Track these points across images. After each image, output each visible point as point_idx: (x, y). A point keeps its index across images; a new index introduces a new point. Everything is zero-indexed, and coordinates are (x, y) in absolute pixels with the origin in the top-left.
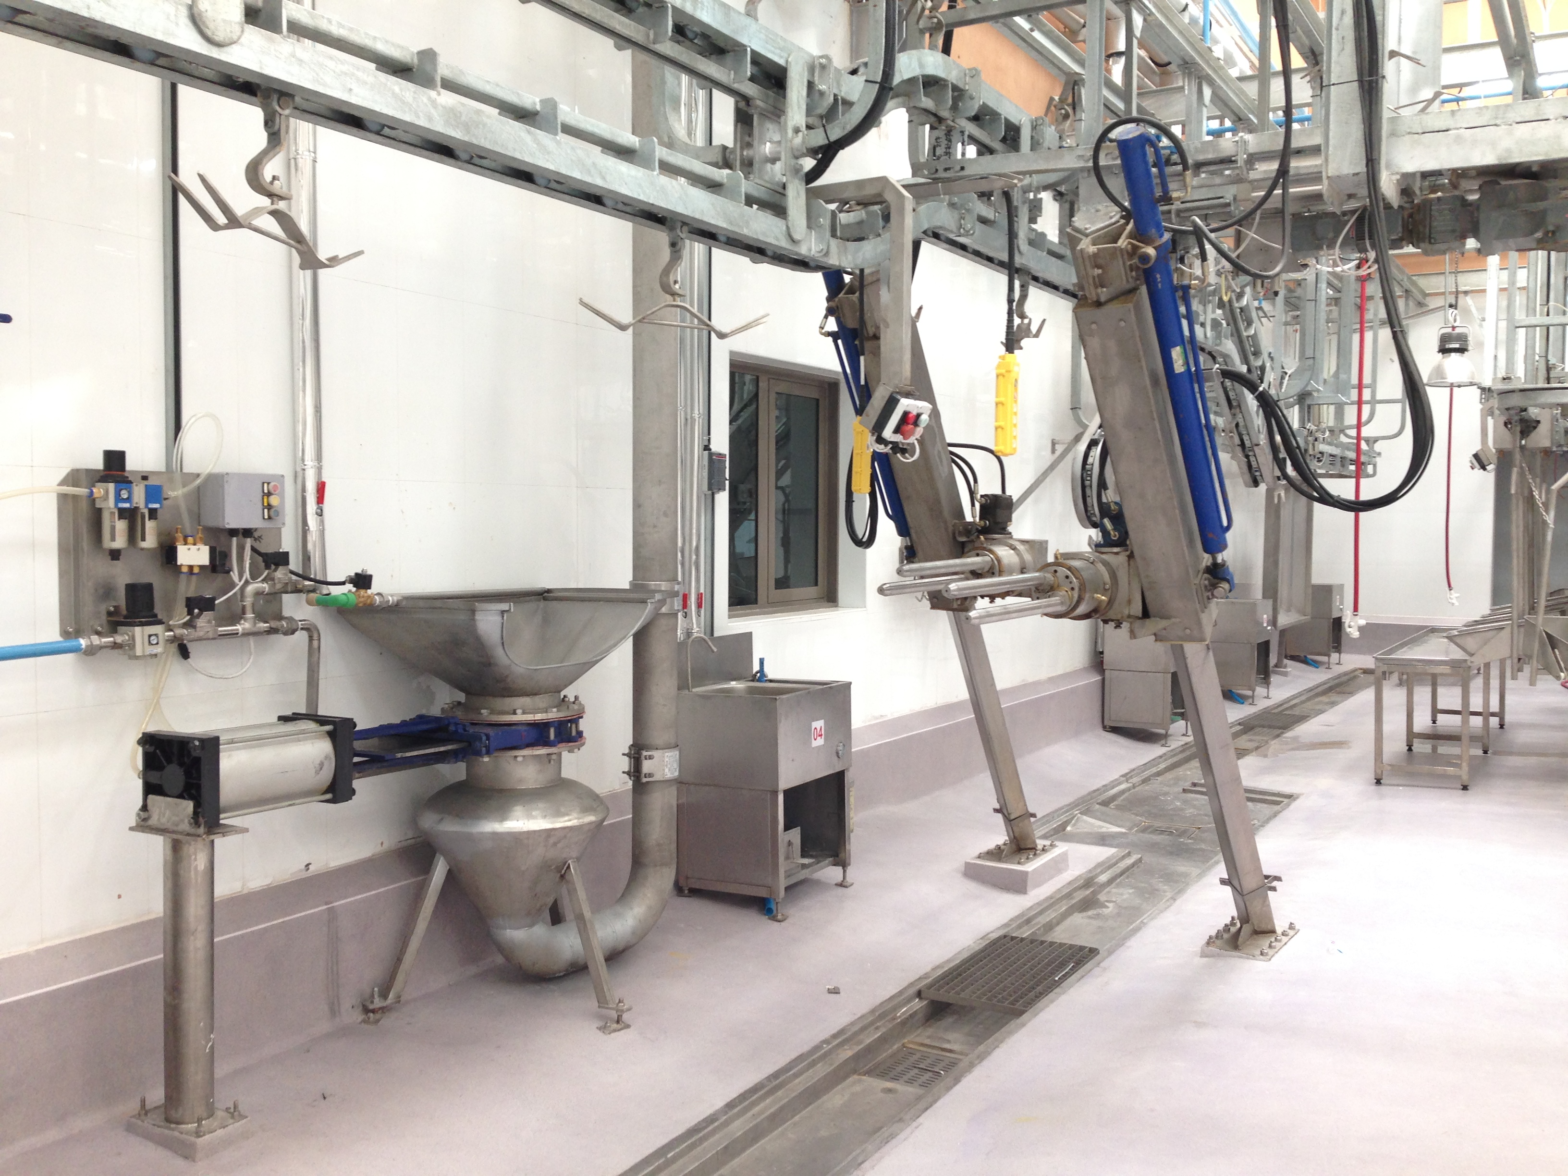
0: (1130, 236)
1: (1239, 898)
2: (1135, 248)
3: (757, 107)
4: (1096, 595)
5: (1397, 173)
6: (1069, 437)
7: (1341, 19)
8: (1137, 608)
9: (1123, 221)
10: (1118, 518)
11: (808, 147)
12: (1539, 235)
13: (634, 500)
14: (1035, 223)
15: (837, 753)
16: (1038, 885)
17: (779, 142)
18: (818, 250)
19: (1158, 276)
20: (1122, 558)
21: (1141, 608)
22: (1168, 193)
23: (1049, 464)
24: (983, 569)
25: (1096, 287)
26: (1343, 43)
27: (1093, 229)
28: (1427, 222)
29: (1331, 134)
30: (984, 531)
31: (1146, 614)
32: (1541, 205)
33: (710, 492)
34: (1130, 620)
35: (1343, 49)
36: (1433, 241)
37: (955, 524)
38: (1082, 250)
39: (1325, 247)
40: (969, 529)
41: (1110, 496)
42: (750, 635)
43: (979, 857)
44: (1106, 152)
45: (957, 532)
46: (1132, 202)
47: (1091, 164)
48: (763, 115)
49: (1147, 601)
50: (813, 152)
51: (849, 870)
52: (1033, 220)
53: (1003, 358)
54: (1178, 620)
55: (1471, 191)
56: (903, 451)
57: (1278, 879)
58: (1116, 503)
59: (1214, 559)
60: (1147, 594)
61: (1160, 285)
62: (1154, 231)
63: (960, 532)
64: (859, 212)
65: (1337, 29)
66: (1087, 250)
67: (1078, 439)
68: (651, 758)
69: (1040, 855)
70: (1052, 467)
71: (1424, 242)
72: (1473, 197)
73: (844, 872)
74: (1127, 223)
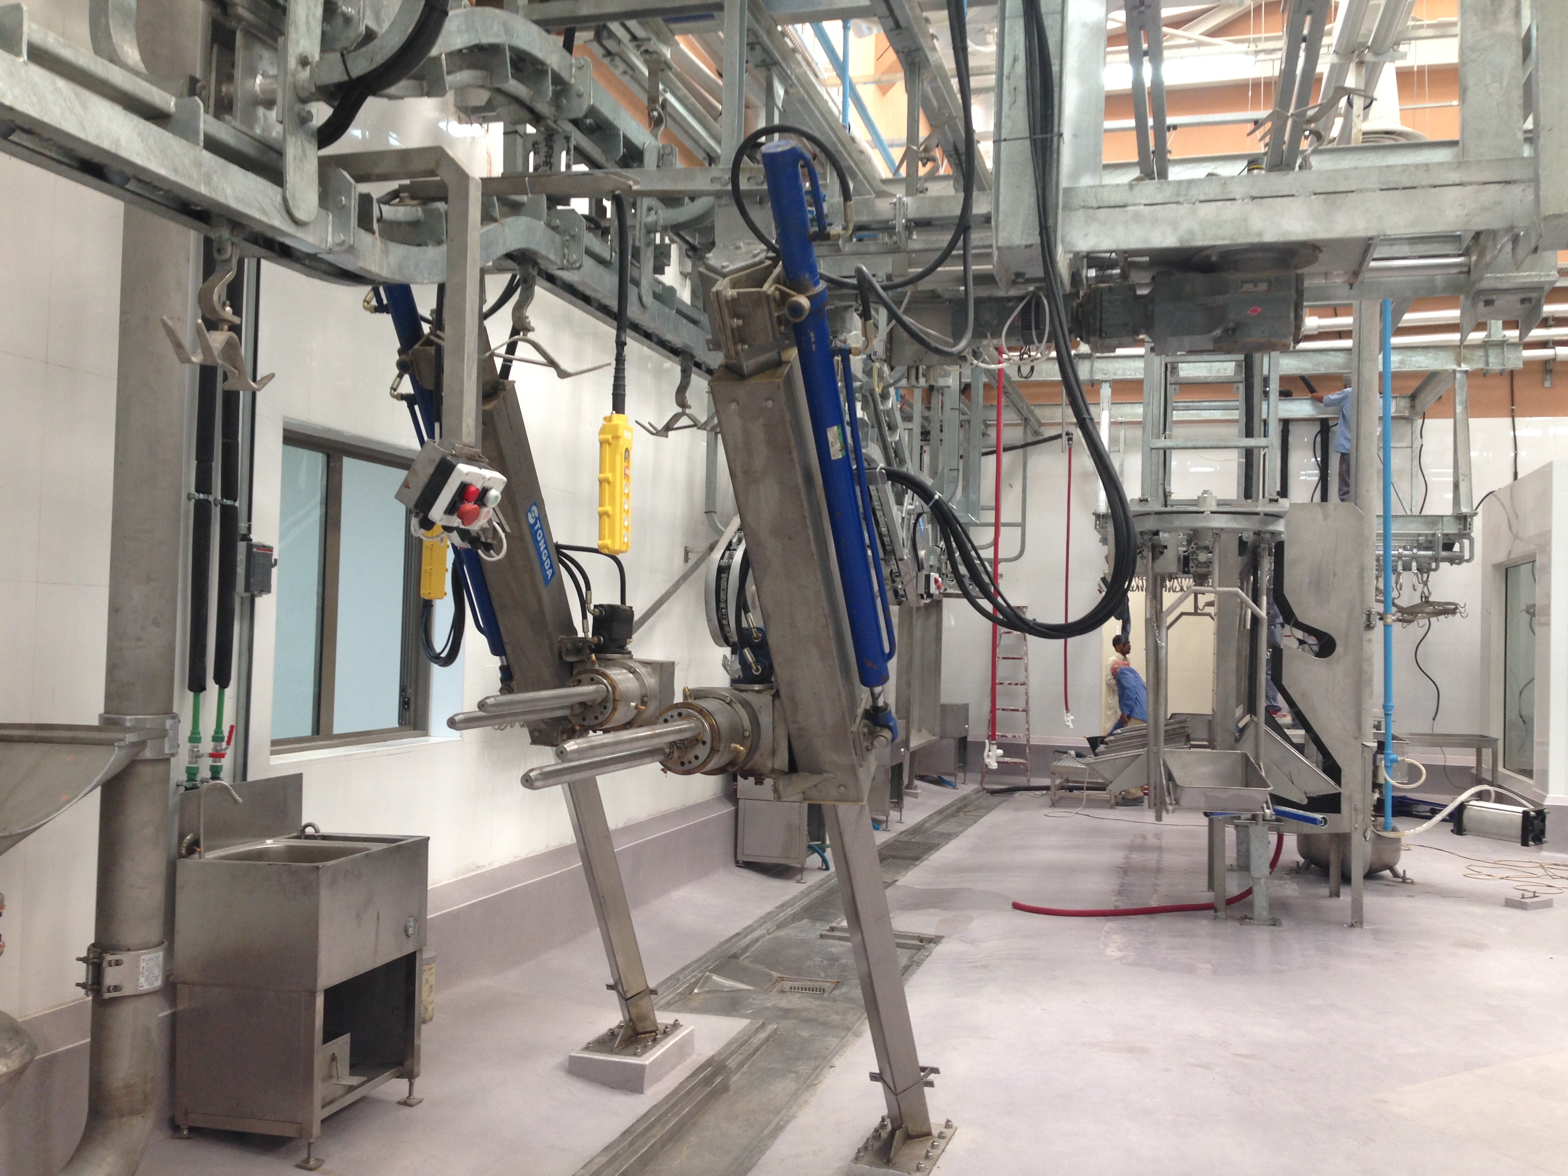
0: (777, 281)
1: (893, 1097)
2: (784, 296)
3: (240, 19)
4: (733, 745)
5: (1070, 252)
6: (704, 546)
7: (1013, 67)
8: (782, 760)
9: (768, 262)
10: (761, 649)
11: (319, 83)
12: (1218, 332)
13: (111, 602)
14: (663, 273)
15: (406, 930)
16: (657, 1079)
17: (275, 77)
18: (338, 241)
19: (812, 335)
20: (767, 698)
21: (787, 760)
22: (825, 229)
23: (681, 574)
24: (595, 700)
25: (735, 344)
26: (1015, 96)
27: (731, 267)
28: (1098, 314)
29: (1001, 199)
30: (599, 649)
31: (793, 767)
32: (1220, 299)
33: (248, 594)
34: (774, 776)
35: (1015, 102)
36: (1103, 334)
37: (562, 640)
38: (717, 293)
39: (989, 335)
40: (580, 647)
41: (753, 620)
42: (297, 779)
43: (587, 1048)
44: (748, 175)
45: (564, 650)
46: (781, 237)
47: (730, 187)
48: (251, 35)
49: (796, 750)
50: (326, 93)
51: (417, 1082)
52: (659, 269)
53: (608, 419)
54: (831, 775)
55: (1141, 286)
56: (488, 547)
57: (935, 1071)
58: (758, 629)
59: (875, 697)
60: (795, 744)
61: (814, 346)
62: (807, 276)
63: (567, 650)
64: (414, 209)
65: (1008, 78)
66: (724, 293)
67: (712, 548)
68: (118, 963)
69: (661, 1040)
70: (684, 578)
71: (1094, 335)
72: (1143, 292)
73: (411, 1085)
74: (775, 265)
